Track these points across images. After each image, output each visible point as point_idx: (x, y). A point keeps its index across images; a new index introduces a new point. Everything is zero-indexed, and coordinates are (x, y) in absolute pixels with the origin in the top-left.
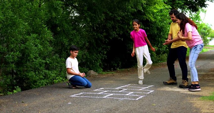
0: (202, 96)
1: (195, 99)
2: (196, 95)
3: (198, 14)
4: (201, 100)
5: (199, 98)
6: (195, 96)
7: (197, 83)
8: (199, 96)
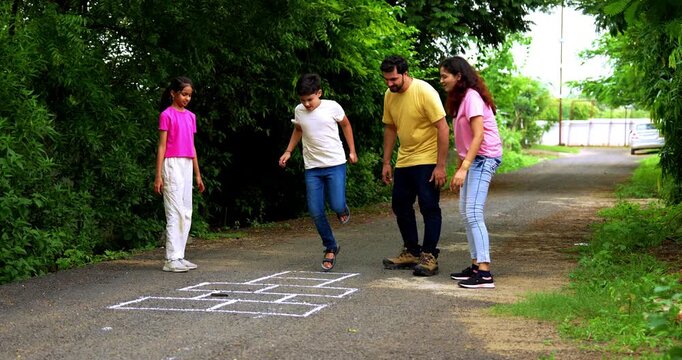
0: (494, 304)
1: (474, 312)
2: (480, 302)
3: (505, 50)
4: (491, 316)
5: (486, 310)
6: (476, 304)
7: (483, 268)
8: (488, 304)
